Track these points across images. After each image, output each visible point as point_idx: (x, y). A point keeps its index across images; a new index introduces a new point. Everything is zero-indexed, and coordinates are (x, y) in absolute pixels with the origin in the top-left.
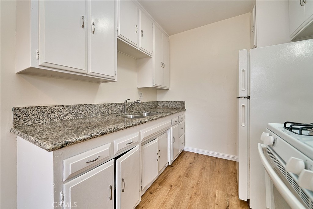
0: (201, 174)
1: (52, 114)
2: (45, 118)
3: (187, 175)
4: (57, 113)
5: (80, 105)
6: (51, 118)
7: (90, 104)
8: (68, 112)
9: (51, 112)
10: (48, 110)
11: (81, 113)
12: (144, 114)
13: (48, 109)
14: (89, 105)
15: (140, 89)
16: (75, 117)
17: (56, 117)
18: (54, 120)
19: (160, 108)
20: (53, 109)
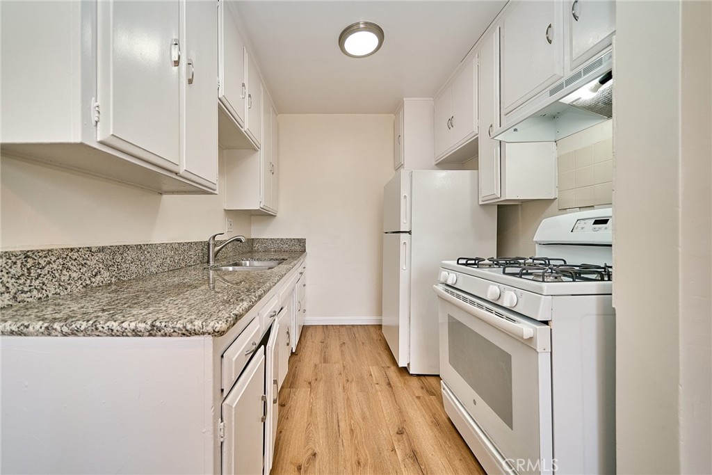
0: (342, 352)
1: (64, 272)
2: (46, 282)
3: (325, 360)
4: (75, 269)
5: (127, 246)
6: (61, 284)
7: (147, 245)
8: (101, 265)
9: (60, 267)
10: (54, 262)
11: (128, 265)
12: (246, 264)
13: (54, 258)
14: (144, 245)
15: (228, 212)
16: (116, 277)
17: (73, 278)
18: (69, 287)
19: (257, 251)
20: (66, 258)
